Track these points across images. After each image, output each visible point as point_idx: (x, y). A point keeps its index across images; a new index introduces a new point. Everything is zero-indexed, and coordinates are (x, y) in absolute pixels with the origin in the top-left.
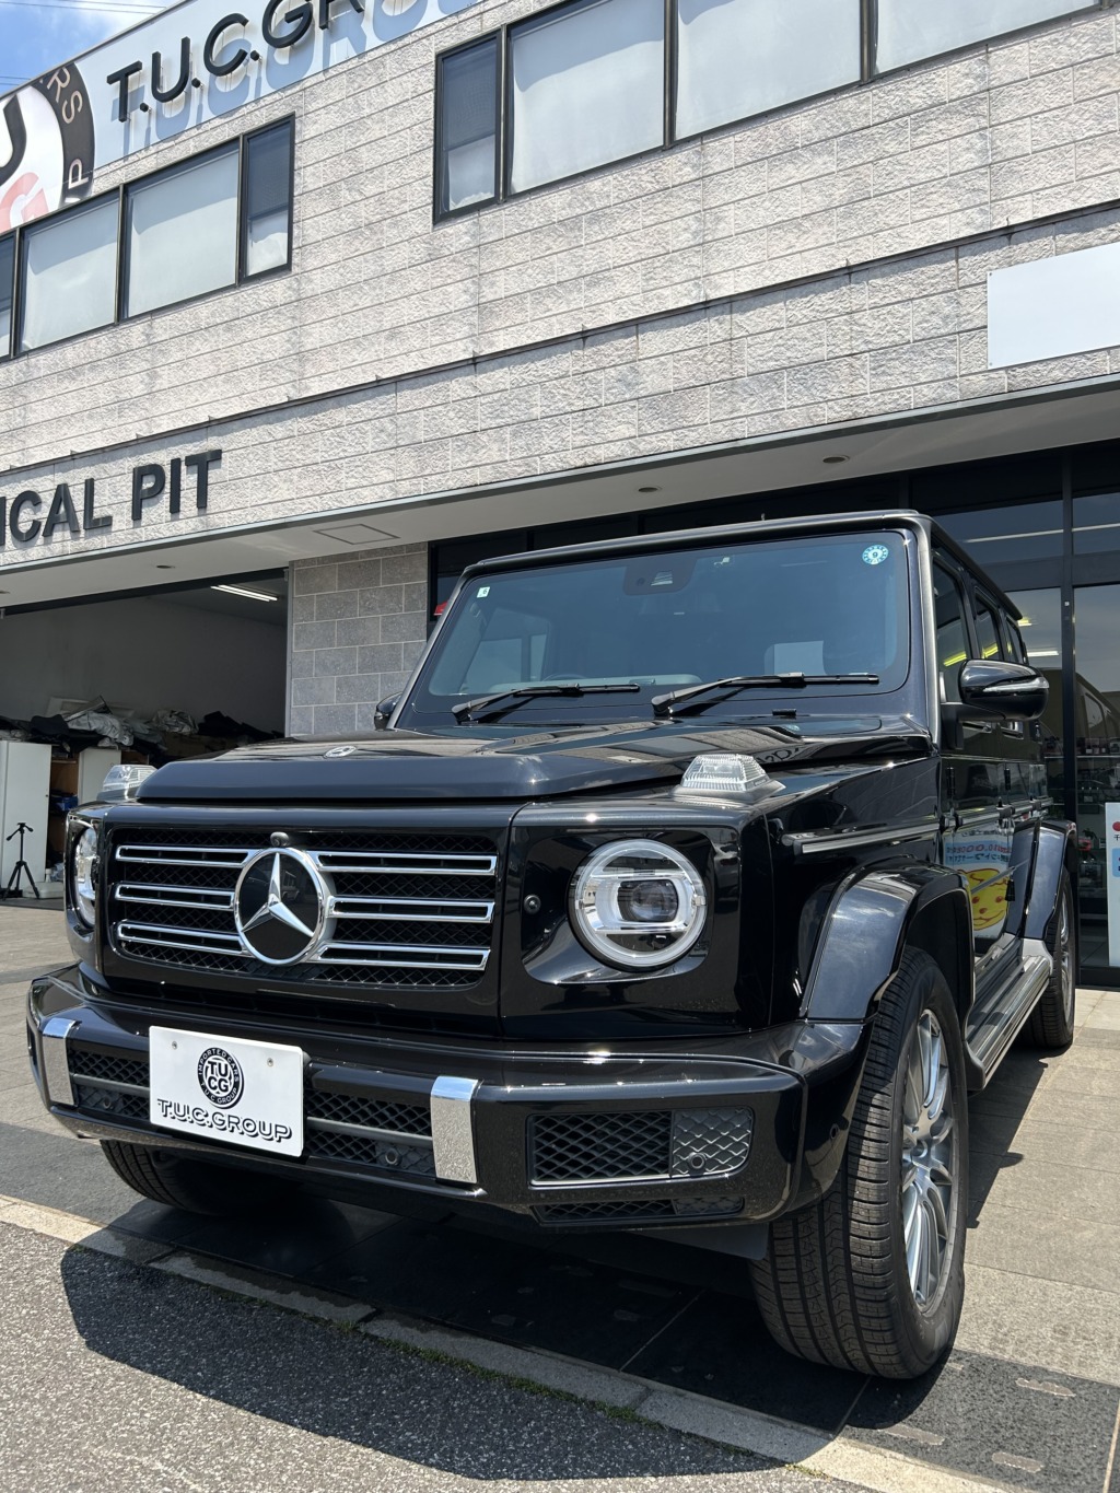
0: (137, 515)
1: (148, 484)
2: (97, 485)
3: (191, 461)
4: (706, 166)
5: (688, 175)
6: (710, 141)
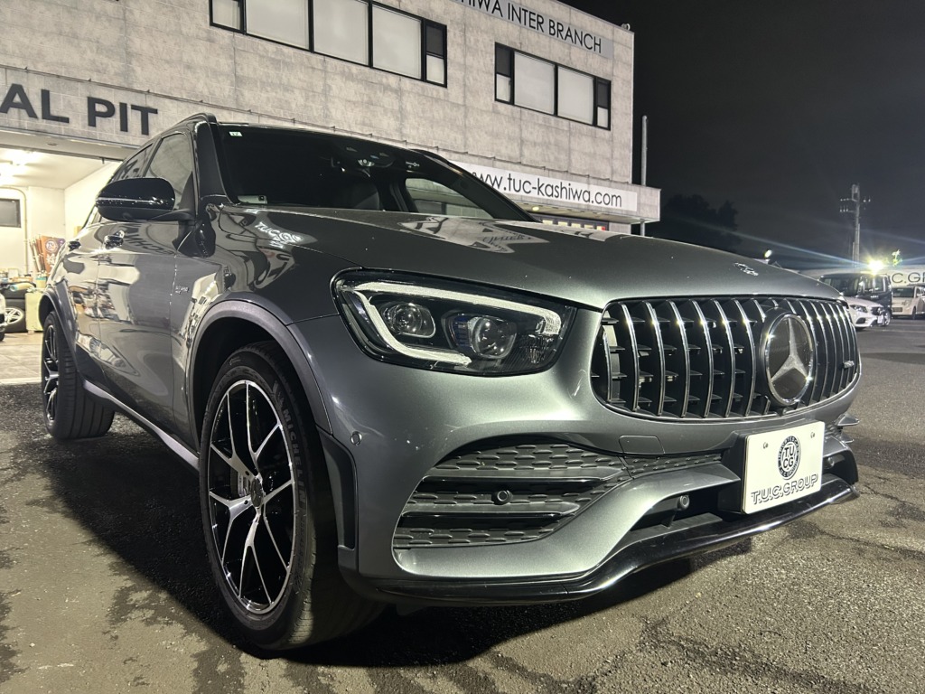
0: (92, 123)
1: (100, 108)
2: (52, 95)
3: (134, 107)
4: (326, 67)
5: (320, 67)
6: (327, 59)
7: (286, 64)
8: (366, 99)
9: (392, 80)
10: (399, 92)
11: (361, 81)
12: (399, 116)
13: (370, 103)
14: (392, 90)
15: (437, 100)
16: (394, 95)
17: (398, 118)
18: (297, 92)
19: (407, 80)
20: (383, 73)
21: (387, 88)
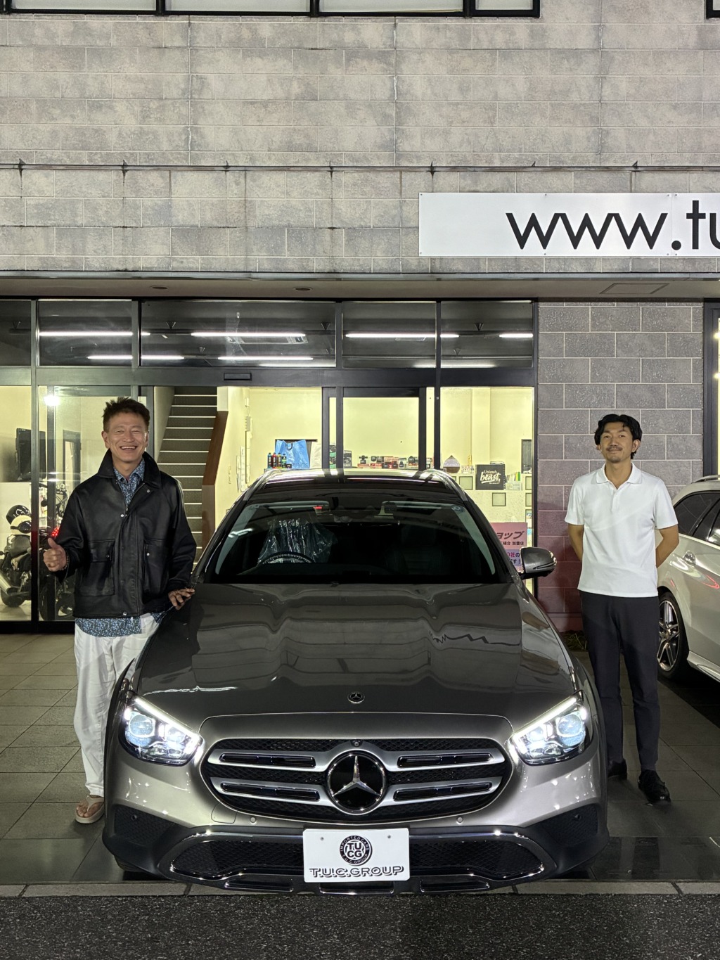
4: (193, 39)
5: (178, 42)
6: (196, 20)
7: (96, 52)
8: (296, 89)
9: (372, 32)
10: (390, 57)
11: (284, 52)
12: (392, 111)
13: (310, 96)
14: (371, 55)
15: (507, 53)
16: (376, 66)
17: (386, 117)
18: (120, 107)
19: (415, 23)
20: (344, 20)
21: (354, 54)
